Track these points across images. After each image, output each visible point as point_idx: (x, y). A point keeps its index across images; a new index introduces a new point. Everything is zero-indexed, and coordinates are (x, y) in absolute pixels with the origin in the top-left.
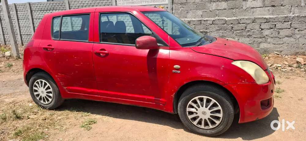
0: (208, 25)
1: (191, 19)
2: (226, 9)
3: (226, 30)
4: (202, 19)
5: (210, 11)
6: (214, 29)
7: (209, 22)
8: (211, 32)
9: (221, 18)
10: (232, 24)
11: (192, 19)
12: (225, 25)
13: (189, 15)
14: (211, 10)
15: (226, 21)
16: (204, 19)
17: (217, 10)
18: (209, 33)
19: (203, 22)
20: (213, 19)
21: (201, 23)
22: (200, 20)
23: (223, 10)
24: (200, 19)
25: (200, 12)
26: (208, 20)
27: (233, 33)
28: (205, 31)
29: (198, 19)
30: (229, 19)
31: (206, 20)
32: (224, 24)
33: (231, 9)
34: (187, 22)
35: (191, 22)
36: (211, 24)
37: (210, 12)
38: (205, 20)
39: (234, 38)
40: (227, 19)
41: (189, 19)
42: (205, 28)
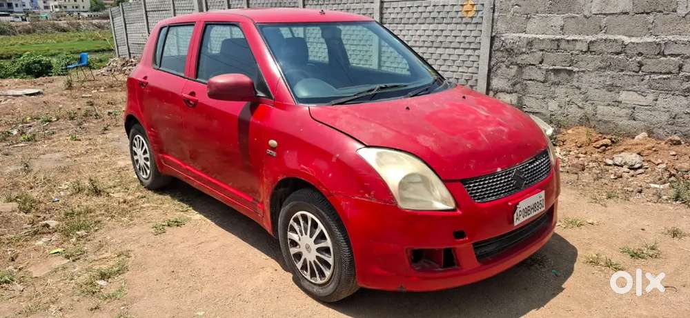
0: (577, 52)
1: (534, 36)
2: (626, 13)
3: (622, 71)
4: (562, 37)
5: (585, 17)
6: (591, 67)
7: (578, 46)
8: (583, 72)
9: (611, 37)
10: (640, 54)
11: (538, 36)
12: (621, 56)
13: (531, 26)
14: (586, 13)
15: (626, 45)
16: (567, 39)
17: (605, 14)
18: (576, 75)
19: (563, 45)
20: (590, 38)
21: (558, 46)
22: (558, 40)
23: (619, 14)
24: (558, 37)
25: (558, 20)
26: (576, 40)
27: (642, 80)
28: (568, 68)
29: (551, 37)
30: (634, 40)
31: (573, 40)
32: (618, 54)
33: (642, 13)
34: (525, 41)
35: (534, 43)
36: (585, 52)
37: (585, 19)
38: (568, 41)
39: (643, 94)
40: (627, 40)
41: (530, 36)
42: (568, 60)
